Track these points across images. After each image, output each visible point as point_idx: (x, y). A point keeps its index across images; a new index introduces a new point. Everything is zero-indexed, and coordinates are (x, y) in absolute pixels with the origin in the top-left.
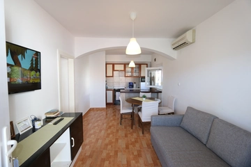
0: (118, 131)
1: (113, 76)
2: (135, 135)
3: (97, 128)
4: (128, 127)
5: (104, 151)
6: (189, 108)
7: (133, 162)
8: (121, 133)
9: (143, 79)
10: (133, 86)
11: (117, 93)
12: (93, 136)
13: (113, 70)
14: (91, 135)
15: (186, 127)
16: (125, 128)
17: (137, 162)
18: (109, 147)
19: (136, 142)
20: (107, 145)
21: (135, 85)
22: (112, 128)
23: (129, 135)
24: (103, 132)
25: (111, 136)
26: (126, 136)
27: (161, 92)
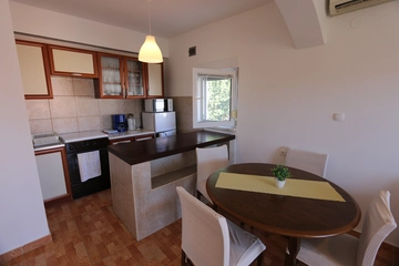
1: (49, 96)
10: (125, 127)
11: (82, 158)
13: (49, 71)
21: (132, 123)
27: (233, 137)
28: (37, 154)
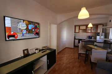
0: (76, 62)
1: (79, 32)
2: (85, 68)
8: (77, 64)
10: (91, 38)
13: (79, 29)
16: (81, 61)
18: (68, 70)
19: (85, 73)
20: (67, 68)
21: (93, 38)
22: (73, 59)
24: (70, 57)
25: (71, 64)
28: (75, 39)
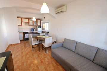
0: (33, 54)
1: (22, 25)
2: (43, 54)
3: (19, 56)
4: (37, 51)
5: (30, 69)
6: (65, 39)
7: (48, 68)
8: (35, 55)
9: (39, 27)
10: (34, 30)
11: (26, 34)
12: (18, 62)
13: (22, 22)
14: (17, 61)
15: (66, 47)
16: (36, 52)
17: (50, 67)
18: (32, 65)
19: (45, 57)
21: (35, 30)
22: (29, 53)
23: (40, 55)
25: (30, 58)
26: (39, 56)
27: (49, 33)
28: (19, 33)
